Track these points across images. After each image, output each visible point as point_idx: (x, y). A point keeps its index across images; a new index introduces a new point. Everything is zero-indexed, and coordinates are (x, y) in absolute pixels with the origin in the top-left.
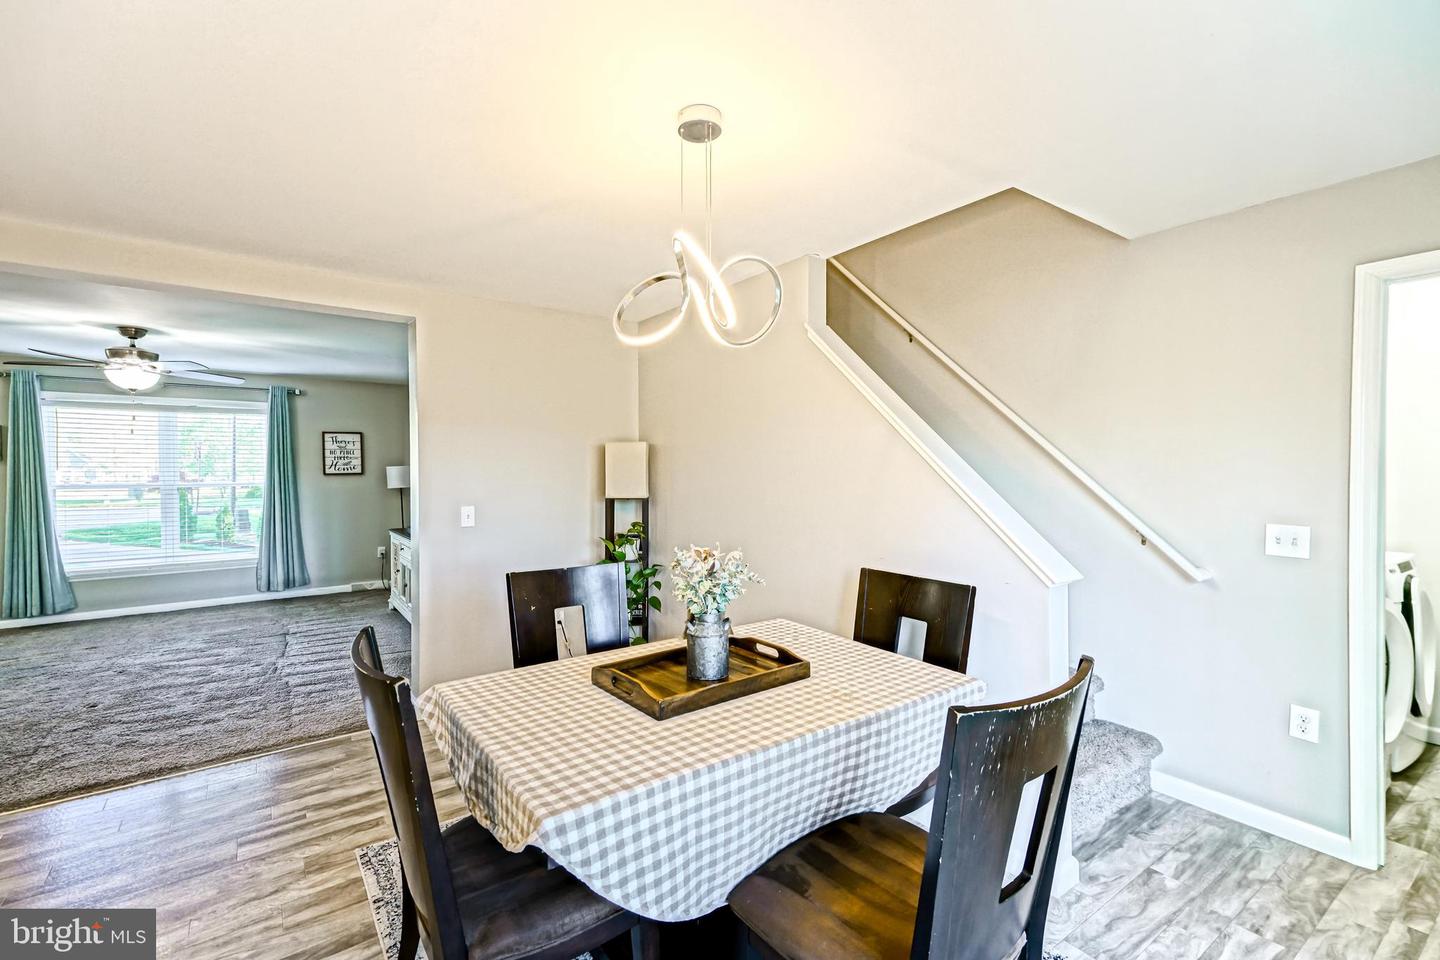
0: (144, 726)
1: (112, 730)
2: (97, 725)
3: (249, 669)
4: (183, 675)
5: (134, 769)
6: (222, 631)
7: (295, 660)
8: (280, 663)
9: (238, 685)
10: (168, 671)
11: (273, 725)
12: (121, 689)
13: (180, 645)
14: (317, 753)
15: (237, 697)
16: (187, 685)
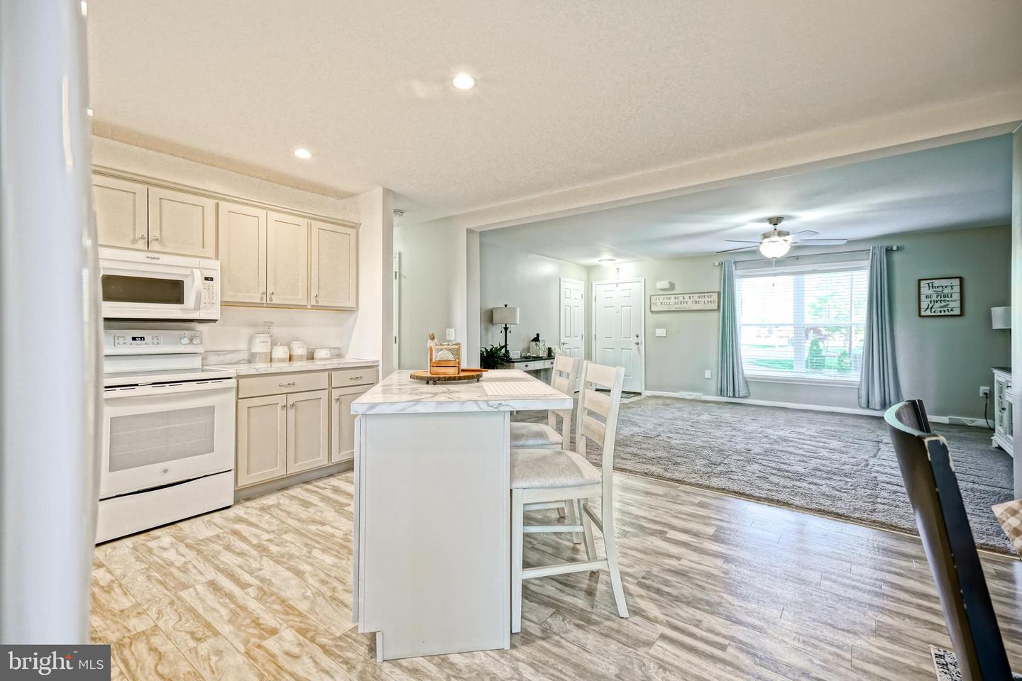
0: (773, 471)
1: (755, 467)
2: (749, 461)
3: (845, 458)
4: (800, 448)
5: (763, 494)
6: (829, 428)
7: (884, 462)
8: (872, 461)
9: (837, 466)
10: (792, 444)
11: (859, 504)
12: (764, 445)
13: (801, 430)
14: (898, 541)
15: (834, 474)
16: (802, 455)
